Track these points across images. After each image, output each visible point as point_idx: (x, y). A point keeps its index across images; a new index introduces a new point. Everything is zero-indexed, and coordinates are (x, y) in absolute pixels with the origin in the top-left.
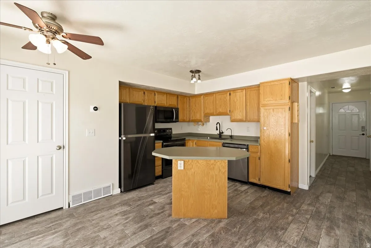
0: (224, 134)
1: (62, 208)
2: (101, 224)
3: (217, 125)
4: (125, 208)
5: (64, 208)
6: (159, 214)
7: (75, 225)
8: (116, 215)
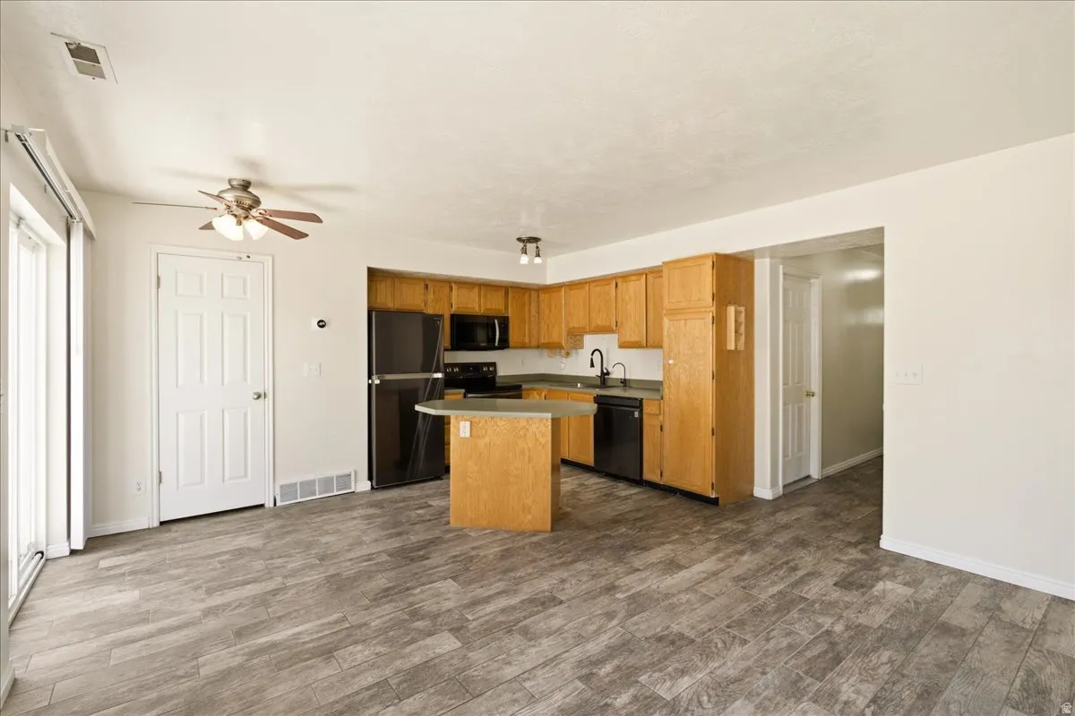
0: (610, 376)
1: (262, 506)
2: (326, 528)
3: (592, 354)
4: (371, 511)
5: (266, 506)
6: (430, 520)
7: (283, 526)
8: (355, 518)
